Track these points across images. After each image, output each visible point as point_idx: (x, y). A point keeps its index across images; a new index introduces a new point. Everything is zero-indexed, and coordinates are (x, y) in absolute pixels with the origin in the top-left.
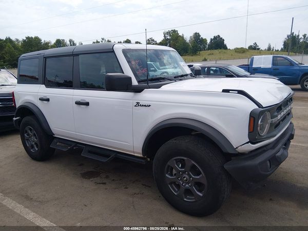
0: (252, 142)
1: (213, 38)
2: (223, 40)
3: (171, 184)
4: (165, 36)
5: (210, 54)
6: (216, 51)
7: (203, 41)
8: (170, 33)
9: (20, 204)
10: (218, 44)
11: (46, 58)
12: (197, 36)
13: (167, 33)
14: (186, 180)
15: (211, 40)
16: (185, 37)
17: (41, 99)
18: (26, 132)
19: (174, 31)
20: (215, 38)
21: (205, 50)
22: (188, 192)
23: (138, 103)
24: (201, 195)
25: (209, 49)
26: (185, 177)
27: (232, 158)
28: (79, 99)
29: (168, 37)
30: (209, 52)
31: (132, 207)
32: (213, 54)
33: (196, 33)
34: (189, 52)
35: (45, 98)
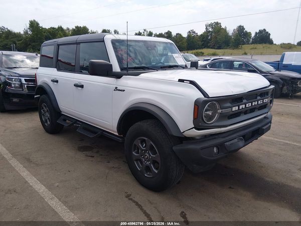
0: (197, 128)
1: (258, 31)
2: (269, 34)
3: (137, 160)
4: (206, 28)
5: (253, 48)
6: (260, 46)
7: (248, 35)
8: (212, 25)
9: (21, 163)
10: (263, 38)
11: (59, 45)
12: (241, 29)
13: (209, 25)
14: (147, 158)
15: (256, 33)
16: (227, 29)
17: (52, 81)
18: (43, 108)
19: (217, 23)
20: (261, 32)
21: (248, 44)
22: (148, 169)
23: (116, 88)
24: (156, 172)
25: (253, 43)
26: (146, 155)
27: (184, 142)
28: (77, 82)
29: (210, 30)
30: (252, 46)
31: (105, 177)
32: (256, 48)
33: (240, 26)
34: (231, 45)
35: (55, 80)
